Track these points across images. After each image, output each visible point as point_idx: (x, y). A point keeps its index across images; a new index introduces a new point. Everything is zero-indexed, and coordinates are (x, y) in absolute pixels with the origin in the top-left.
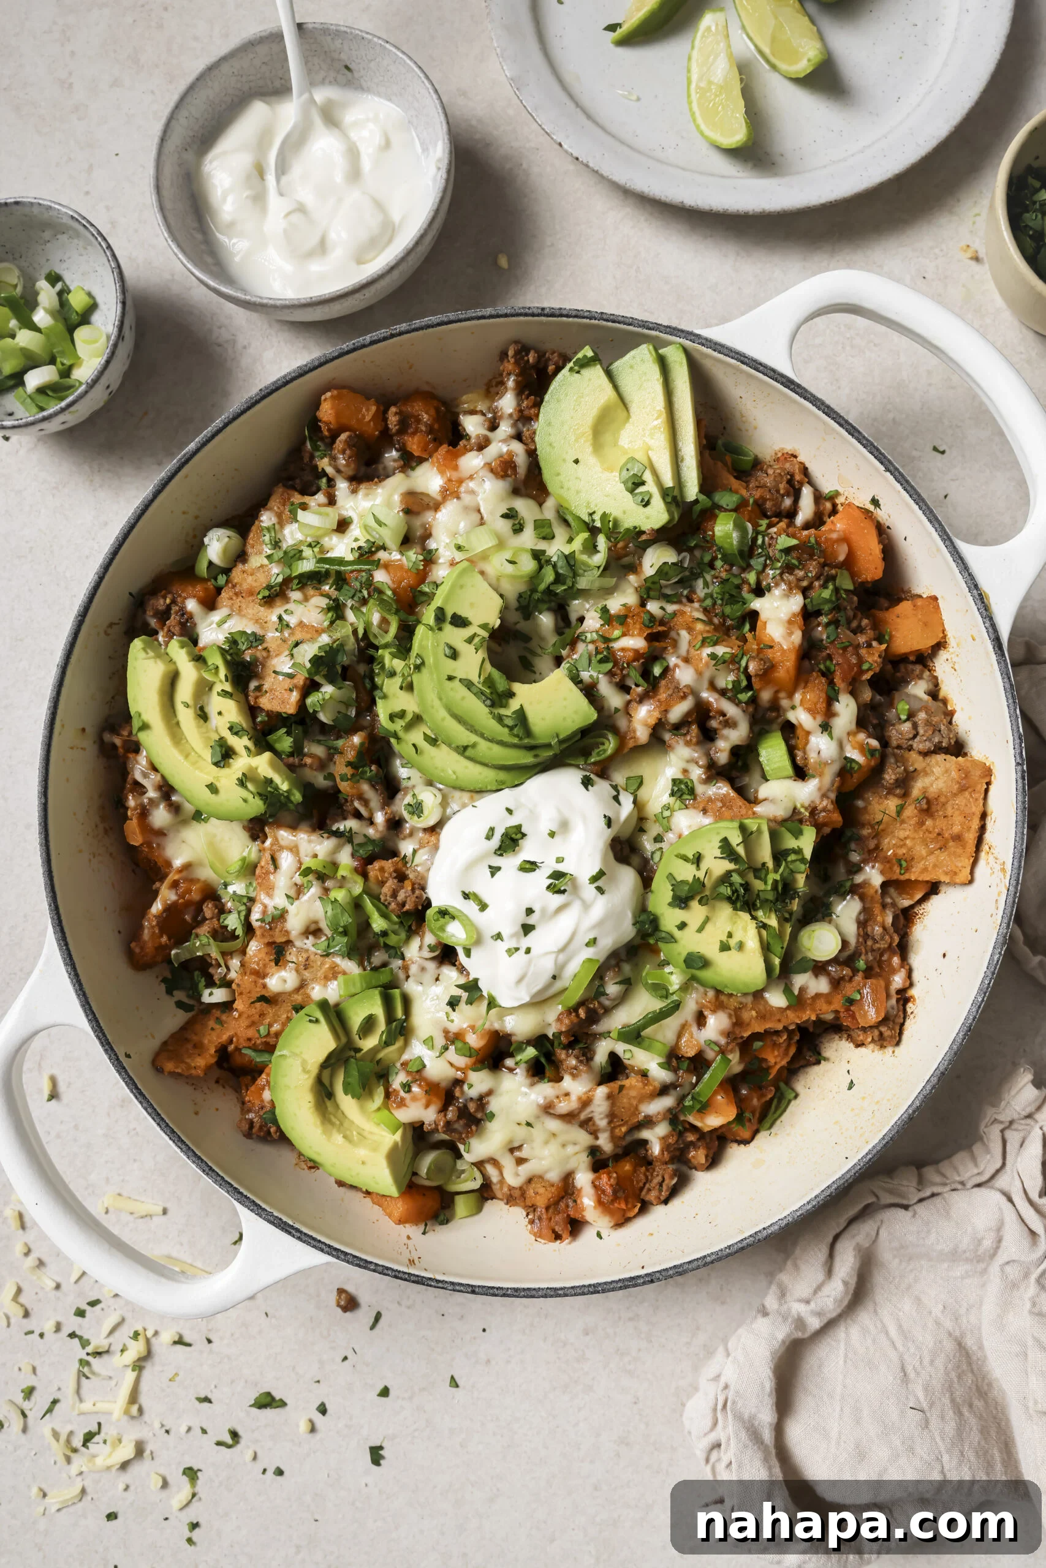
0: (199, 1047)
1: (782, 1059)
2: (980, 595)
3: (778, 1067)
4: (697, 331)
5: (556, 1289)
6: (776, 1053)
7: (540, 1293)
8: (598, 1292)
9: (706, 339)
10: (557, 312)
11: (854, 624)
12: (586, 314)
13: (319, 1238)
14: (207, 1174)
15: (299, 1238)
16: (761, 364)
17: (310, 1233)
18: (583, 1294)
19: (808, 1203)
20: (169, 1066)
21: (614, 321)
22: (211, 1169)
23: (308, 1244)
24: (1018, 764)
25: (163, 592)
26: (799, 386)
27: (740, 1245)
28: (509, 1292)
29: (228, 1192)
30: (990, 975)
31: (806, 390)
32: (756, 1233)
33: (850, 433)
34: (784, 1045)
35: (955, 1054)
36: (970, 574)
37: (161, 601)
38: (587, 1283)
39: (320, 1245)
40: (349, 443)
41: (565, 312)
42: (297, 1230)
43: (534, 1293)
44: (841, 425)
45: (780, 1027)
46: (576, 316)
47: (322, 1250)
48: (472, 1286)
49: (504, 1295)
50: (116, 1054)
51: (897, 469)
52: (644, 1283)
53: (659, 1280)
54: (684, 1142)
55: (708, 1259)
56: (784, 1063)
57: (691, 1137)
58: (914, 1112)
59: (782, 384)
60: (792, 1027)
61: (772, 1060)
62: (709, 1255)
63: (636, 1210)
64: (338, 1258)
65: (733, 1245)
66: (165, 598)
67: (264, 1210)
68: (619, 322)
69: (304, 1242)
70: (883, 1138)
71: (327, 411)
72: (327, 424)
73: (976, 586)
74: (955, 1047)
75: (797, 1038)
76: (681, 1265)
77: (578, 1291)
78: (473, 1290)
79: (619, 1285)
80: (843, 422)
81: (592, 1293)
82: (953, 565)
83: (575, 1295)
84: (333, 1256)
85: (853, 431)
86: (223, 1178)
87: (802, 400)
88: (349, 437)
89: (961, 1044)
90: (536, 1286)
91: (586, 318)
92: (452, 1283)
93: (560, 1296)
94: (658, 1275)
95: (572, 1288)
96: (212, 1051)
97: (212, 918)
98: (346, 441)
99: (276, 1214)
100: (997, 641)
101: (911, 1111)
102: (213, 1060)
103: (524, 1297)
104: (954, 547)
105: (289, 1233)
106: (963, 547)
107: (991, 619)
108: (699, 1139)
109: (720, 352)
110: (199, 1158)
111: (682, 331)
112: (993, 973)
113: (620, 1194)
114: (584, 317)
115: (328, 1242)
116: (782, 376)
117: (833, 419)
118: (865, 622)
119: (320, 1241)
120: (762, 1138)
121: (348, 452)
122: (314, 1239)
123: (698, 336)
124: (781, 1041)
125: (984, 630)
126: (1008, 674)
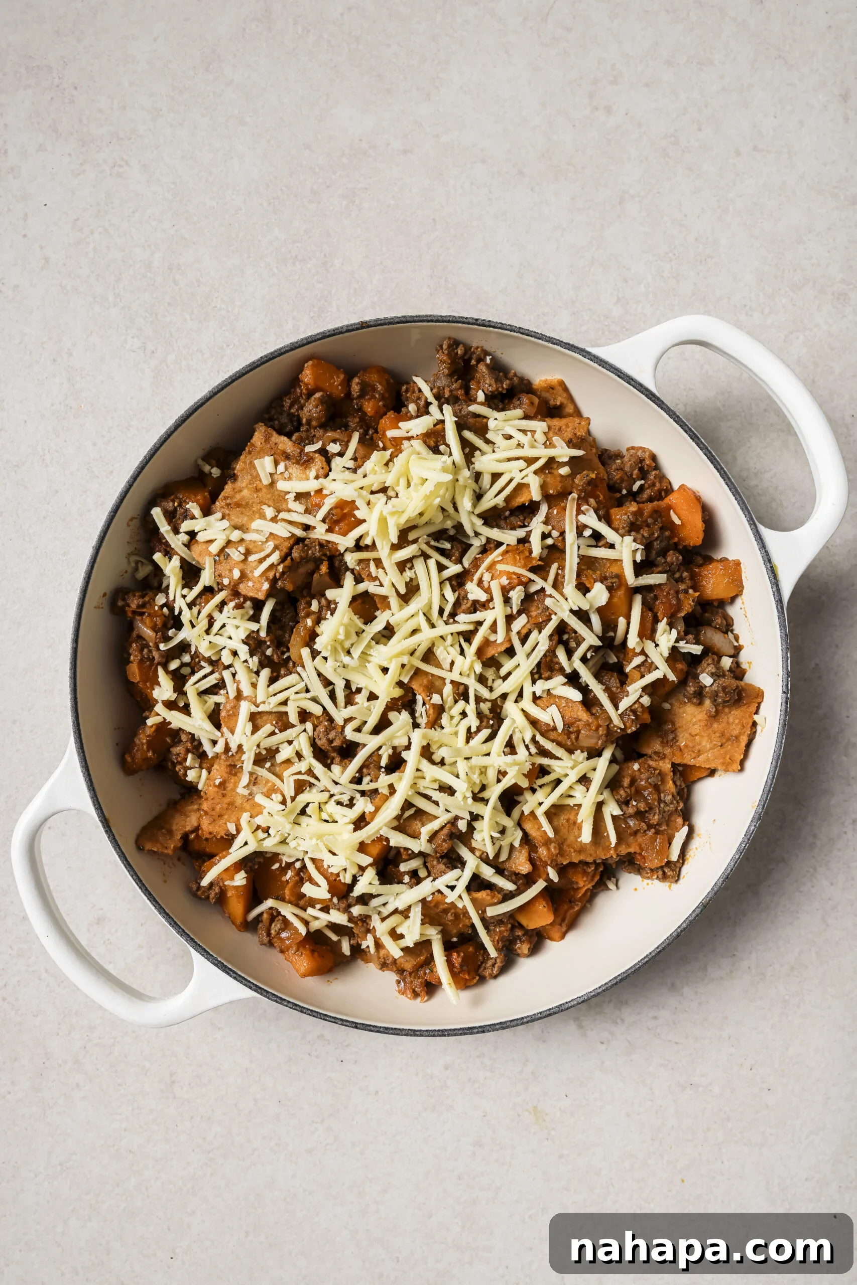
0: (170, 833)
1: (589, 884)
2: (772, 567)
3: (586, 888)
4: (589, 349)
5: (415, 1031)
6: (586, 879)
7: (404, 1032)
8: (445, 1036)
9: (594, 356)
10: (487, 323)
11: (677, 575)
12: (508, 327)
13: (249, 979)
14: (173, 927)
15: (235, 978)
16: (632, 379)
17: (243, 975)
18: (434, 1036)
19: (600, 988)
20: (148, 846)
21: (528, 335)
22: (175, 923)
23: (241, 982)
24: (784, 692)
25: (172, 497)
26: (658, 399)
27: (548, 1012)
28: (381, 1030)
29: (186, 941)
30: (746, 840)
31: (663, 403)
32: (560, 1005)
33: (691, 438)
34: (592, 874)
35: (715, 894)
36: (766, 551)
37: (171, 504)
38: (437, 1028)
39: (250, 984)
40: (321, 401)
41: (492, 324)
42: (234, 972)
43: (398, 1032)
44: (686, 431)
45: (590, 860)
46: (500, 328)
47: (251, 988)
48: (356, 1023)
49: (378, 1032)
50: (113, 835)
51: (722, 468)
52: (478, 1033)
53: (489, 1031)
54: (514, 936)
55: (525, 1020)
56: (590, 886)
57: (519, 933)
58: (681, 931)
59: (646, 396)
60: (599, 861)
61: (581, 885)
62: (526, 1017)
63: (475, 981)
64: (261, 994)
65: (543, 1012)
66: (173, 501)
67: (211, 955)
68: (532, 336)
69: (238, 981)
70: (657, 948)
71: (307, 376)
72: (306, 385)
73: (770, 561)
74: (715, 889)
75: (602, 868)
76: (505, 1022)
77: (431, 1033)
78: (356, 1026)
79: (460, 1032)
80: (687, 429)
81: (440, 1036)
82: (755, 543)
83: (428, 1036)
84: (258, 993)
85: (694, 437)
86: (183, 930)
87: (659, 409)
88: (322, 396)
89: (720, 887)
90: (401, 1027)
91: (508, 330)
92: (342, 1020)
93: (417, 1035)
94: (488, 1027)
95: (427, 1031)
96: (179, 837)
97: (186, 741)
98: (319, 398)
99: (219, 959)
100: (779, 601)
101: (679, 931)
102: (179, 845)
103: (392, 1034)
104: (757, 531)
105: (228, 974)
106: (762, 529)
107: (777, 586)
108: (524, 935)
109: (603, 367)
110: (167, 914)
111: (577, 348)
112: (749, 840)
113: (465, 968)
114: (506, 330)
115: (255, 982)
116: (647, 389)
117: (681, 426)
118: (685, 574)
119: (249, 981)
120: (570, 936)
121: (320, 407)
122: (246, 980)
123: (589, 353)
124: (590, 870)
125: (772, 593)
126: (785, 627)
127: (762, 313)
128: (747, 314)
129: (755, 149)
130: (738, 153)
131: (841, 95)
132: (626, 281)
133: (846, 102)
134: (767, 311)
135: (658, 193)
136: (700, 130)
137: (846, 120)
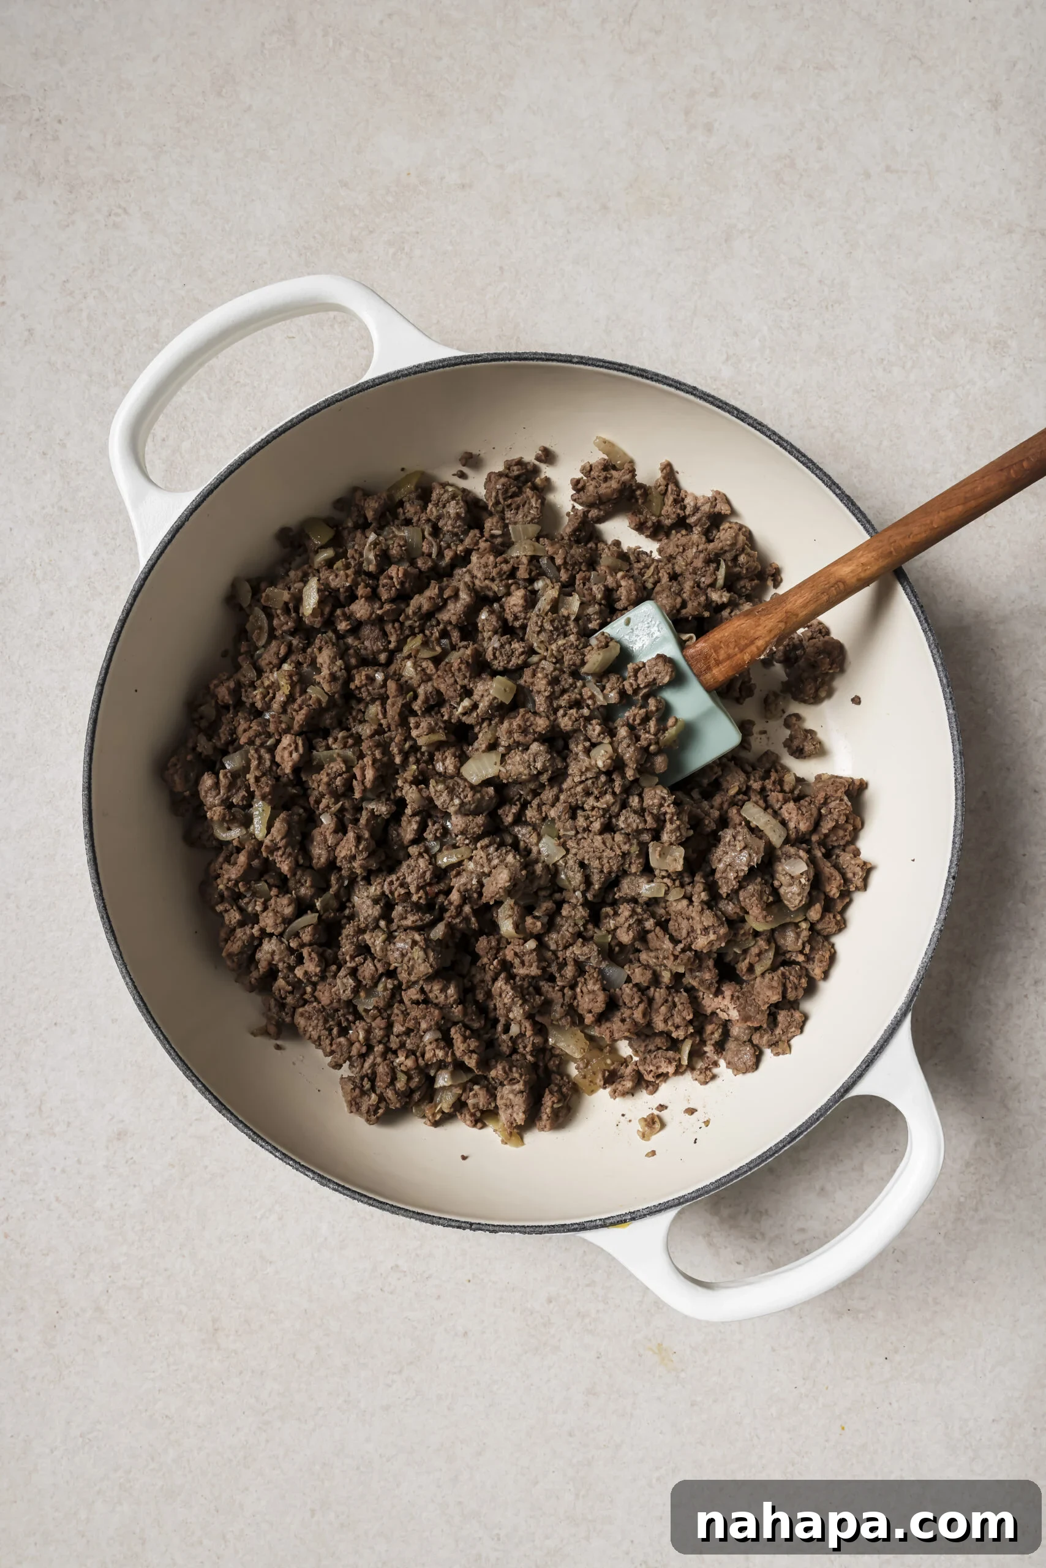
127: (904, 367)
128: (884, 370)
129: (888, 169)
130: (868, 176)
131: (989, 101)
132: (736, 334)
133: (996, 109)
134: (909, 364)
135: (773, 226)
136: (820, 148)
137: (998, 131)
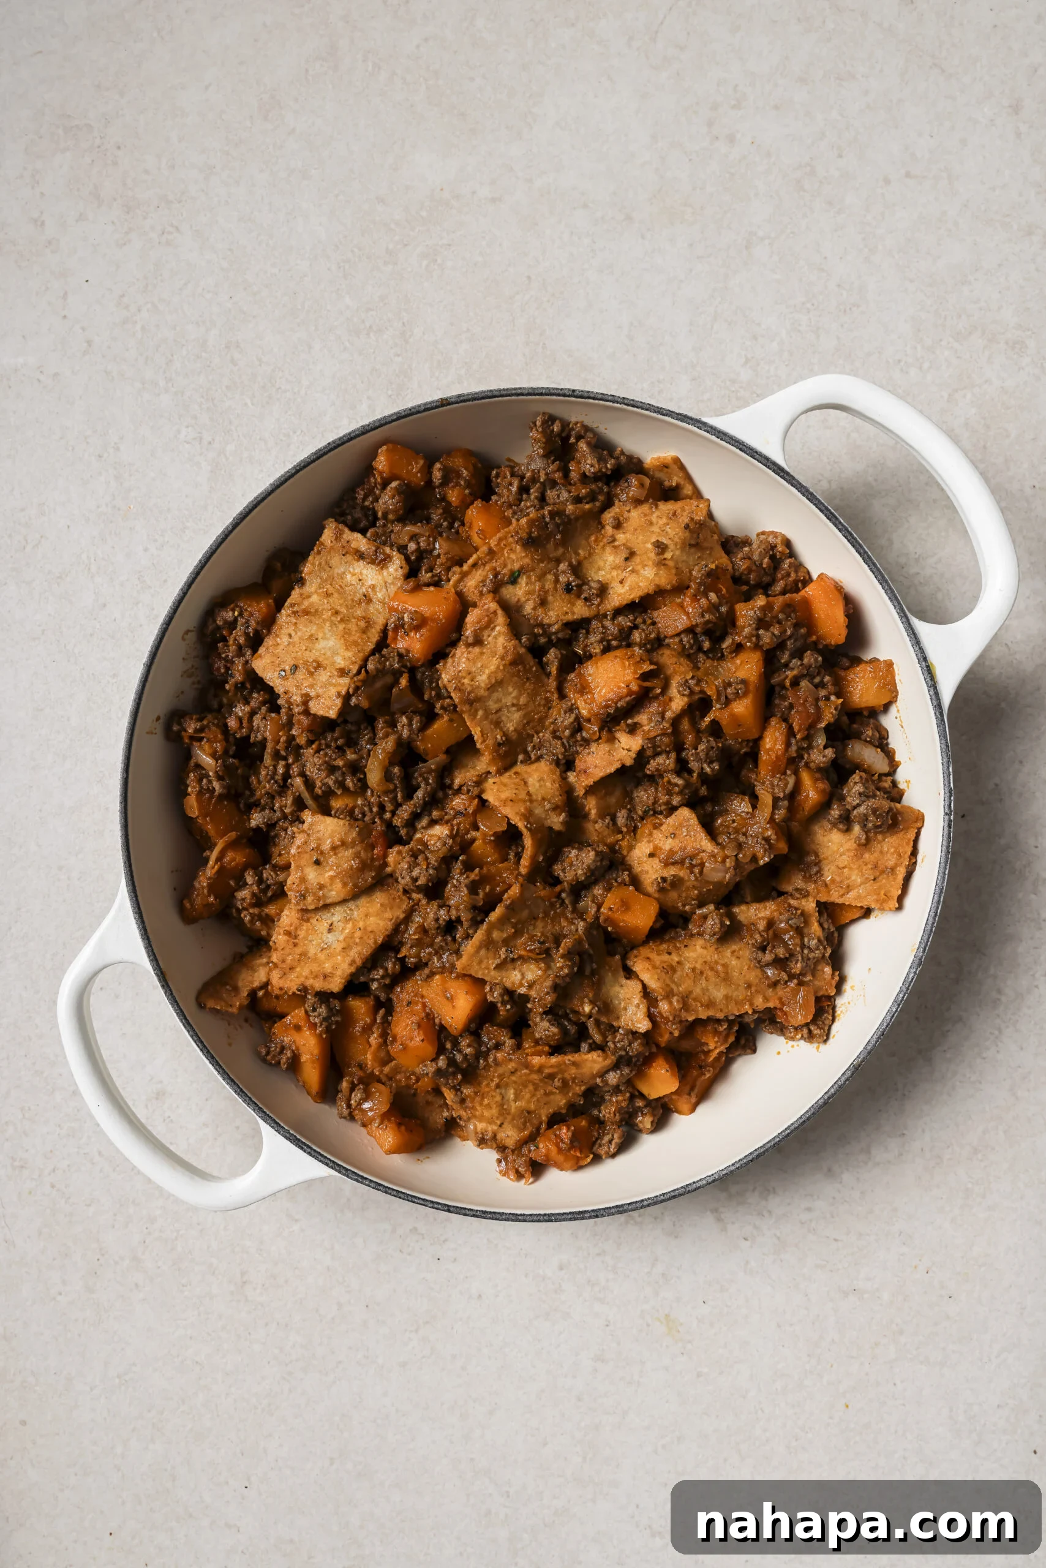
0: (236, 989)
1: (721, 1045)
2: (928, 666)
3: (717, 1051)
4: (704, 419)
5: (517, 1215)
6: (716, 1039)
7: (504, 1217)
8: (552, 1221)
9: (711, 427)
10: (586, 394)
11: (817, 680)
12: (610, 398)
13: (325, 1155)
14: (238, 1094)
15: (309, 1154)
16: (756, 452)
17: (319, 1150)
18: (539, 1221)
19: (733, 1165)
20: (211, 1004)
21: (633, 406)
22: (241, 1090)
23: (317, 1158)
24: (946, 814)
25: (232, 606)
26: (788, 473)
27: (673, 1194)
28: (478, 1213)
29: (254, 1111)
30: (904, 989)
31: (794, 478)
32: (687, 1185)
33: (828, 518)
34: (724, 1033)
35: (869, 1053)
36: (921, 648)
37: (230, 614)
38: (542, 1212)
39: (326, 1160)
40: (398, 491)
41: (592, 395)
42: (309, 1147)
43: (498, 1216)
44: (821, 511)
45: (720, 1016)
46: (601, 399)
47: (327, 1165)
48: (448, 1206)
49: (474, 1216)
50: (170, 990)
51: (865, 552)
52: (590, 1217)
53: (603, 1216)
54: (633, 1107)
55: (645, 1203)
56: (723, 1048)
57: (640, 1103)
58: (829, 1098)
59: (774, 471)
60: (731, 1018)
61: (712, 1046)
62: (646, 1200)
63: (589, 1160)
64: (340, 1172)
65: (666, 1193)
66: (233, 610)
67: (282, 1127)
68: (638, 407)
69: (313, 1157)
70: (801, 1118)
71: (381, 463)
72: (381, 473)
73: (925, 659)
74: (869, 1048)
75: (736, 1028)
76: (622, 1206)
77: (535, 1218)
78: (449, 1209)
79: (570, 1216)
80: (823, 508)
81: (546, 1221)
82: (907, 639)
83: (532, 1221)
84: (336, 1170)
85: (831, 517)
86: (250, 1099)
87: (789, 486)
88: (399, 485)
89: (874, 1046)
90: (501, 1211)
91: (610, 401)
92: (432, 1202)
93: (520, 1221)
94: (602, 1212)
95: (530, 1215)
96: (245, 994)
97: (252, 884)
98: (396, 488)
99: (292, 1132)
100: (938, 706)
101: (826, 1097)
102: (246, 1002)
103: (490, 1218)
104: (909, 624)
105: (302, 1148)
106: (917, 623)
107: (935, 688)
108: (646, 1106)
109: (722, 440)
110: (232, 1081)
111: (691, 419)
112: (908, 989)
113: (576, 1144)
114: (608, 401)
115: (332, 1159)
116: (774, 464)
117: (815, 504)
118: (827, 678)
119: (326, 1157)
120: (702, 1109)
121: (397, 498)
122: (322, 1155)
123: (705, 424)
124: (721, 1029)
125: (929, 697)
126: (945, 737)
127: (921, 368)
128: (902, 370)
129: (908, 175)
130: (887, 181)
131: (1010, 106)
132: (755, 338)
133: (1017, 114)
134: (926, 365)
135: (792, 233)
136: (840, 156)
137: (1018, 135)
